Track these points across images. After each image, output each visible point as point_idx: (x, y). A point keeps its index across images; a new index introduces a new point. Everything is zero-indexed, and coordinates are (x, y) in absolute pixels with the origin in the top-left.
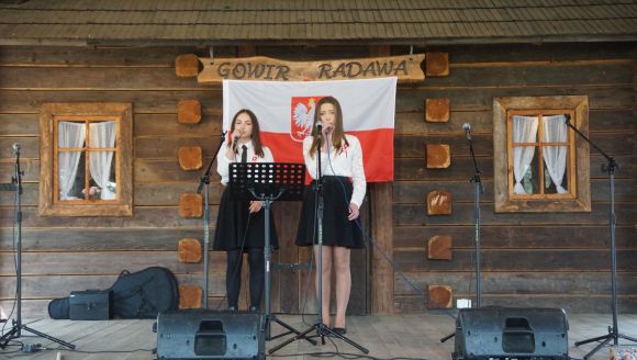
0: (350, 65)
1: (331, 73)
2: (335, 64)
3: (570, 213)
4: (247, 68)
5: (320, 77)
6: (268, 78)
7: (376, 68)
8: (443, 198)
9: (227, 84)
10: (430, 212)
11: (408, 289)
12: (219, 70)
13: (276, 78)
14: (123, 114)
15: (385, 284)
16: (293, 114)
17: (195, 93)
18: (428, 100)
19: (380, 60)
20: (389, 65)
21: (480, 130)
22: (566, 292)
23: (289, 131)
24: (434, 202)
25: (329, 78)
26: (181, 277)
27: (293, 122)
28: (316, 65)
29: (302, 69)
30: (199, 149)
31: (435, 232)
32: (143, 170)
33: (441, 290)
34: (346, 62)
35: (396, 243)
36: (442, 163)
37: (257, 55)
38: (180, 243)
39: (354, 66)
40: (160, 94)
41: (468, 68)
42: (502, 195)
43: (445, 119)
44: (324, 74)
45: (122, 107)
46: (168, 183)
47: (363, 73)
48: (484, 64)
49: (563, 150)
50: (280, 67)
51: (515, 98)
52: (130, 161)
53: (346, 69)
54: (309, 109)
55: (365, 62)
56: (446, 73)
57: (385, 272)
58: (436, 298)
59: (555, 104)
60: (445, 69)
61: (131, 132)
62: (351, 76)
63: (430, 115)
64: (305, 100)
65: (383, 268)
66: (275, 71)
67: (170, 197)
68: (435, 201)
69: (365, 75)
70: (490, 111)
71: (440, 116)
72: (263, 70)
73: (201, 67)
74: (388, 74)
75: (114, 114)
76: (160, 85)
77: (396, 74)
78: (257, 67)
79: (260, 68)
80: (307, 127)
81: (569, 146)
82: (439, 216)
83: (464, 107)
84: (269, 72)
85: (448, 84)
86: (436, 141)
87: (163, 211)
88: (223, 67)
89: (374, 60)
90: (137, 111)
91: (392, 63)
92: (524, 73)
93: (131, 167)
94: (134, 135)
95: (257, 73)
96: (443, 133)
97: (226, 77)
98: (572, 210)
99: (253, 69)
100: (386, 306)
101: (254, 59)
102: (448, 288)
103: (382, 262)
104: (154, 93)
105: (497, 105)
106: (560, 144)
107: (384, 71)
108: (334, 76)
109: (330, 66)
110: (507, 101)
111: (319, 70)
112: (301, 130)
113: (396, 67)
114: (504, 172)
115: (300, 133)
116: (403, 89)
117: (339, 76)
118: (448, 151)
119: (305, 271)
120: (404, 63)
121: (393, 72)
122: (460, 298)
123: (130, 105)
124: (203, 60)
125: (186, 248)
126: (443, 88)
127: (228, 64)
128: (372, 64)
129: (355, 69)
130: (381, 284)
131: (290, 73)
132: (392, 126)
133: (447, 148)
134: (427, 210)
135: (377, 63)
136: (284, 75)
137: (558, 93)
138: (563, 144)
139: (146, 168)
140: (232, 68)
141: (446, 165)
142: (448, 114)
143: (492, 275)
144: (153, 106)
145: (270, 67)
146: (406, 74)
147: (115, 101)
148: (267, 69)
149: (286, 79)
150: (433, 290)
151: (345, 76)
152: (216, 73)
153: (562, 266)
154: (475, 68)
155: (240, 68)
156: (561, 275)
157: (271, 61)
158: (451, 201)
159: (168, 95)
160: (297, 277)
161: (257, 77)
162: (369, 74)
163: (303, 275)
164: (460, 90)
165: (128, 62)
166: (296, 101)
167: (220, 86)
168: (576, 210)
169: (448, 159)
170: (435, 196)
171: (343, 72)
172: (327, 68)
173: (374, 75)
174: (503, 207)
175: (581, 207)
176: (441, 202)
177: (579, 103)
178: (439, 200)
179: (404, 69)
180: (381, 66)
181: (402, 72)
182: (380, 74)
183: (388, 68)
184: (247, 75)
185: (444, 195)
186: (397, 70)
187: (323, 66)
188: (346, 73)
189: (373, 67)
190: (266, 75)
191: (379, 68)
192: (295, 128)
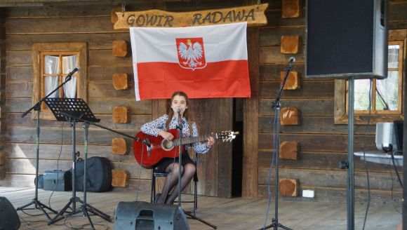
0: (214, 14)
1: (201, 20)
2: (204, 13)
4: (146, 18)
5: (194, 24)
6: (159, 25)
7: (232, 15)
8: (291, 113)
9: (132, 29)
10: (282, 123)
11: (268, 180)
12: (127, 20)
13: (165, 25)
14: (81, 50)
15: (251, 176)
16: (178, 50)
18: (282, 37)
19: (235, 9)
20: (242, 13)
23: (178, 62)
24: (285, 115)
25: (200, 24)
26: (116, 164)
27: (179, 56)
28: (191, 15)
29: (182, 18)
30: (126, 75)
32: (94, 89)
33: (288, 182)
34: (212, 11)
35: (260, 146)
36: (291, 85)
38: (113, 140)
39: (218, 14)
40: (104, 35)
42: (340, 111)
44: (195, 21)
45: (80, 46)
46: (109, 99)
47: (223, 20)
50: (167, 17)
52: (85, 83)
53: (212, 17)
54: (188, 46)
55: (225, 11)
56: (297, 15)
57: (252, 166)
58: (284, 189)
60: (295, 12)
61: (86, 63)
62: (214, 22)
63: (284, 49)
64: (185, 41)
65: (251, 164)
66: (164, 20)
67: (110, 108)
69: (224, 21)
71: (291, 49)
72: (156, 19)
74: (240, 20)
75: (75, 50)
76: (104, 29)
77: (246, 20)
78: (152, 17)
79: (154, 17)
80: (189, 59)
82: (288, 127)
84: (160, 20)
87: (106, 118)
88: (130, 18)
89: (231, 9)
90: (90, 48)
91: (244, 11)
93: (85, 87)
94: (88, 65)
95: (152, 22)
97: (132, 25)
99: (149, 19)
100: (252, 192)
101: (150, 12)
102: (294, 181)
103: (250, 159)
104: (101, 35)
107: (238, 18)
108: (204, 22)
109: (200, 15)
111: (193, 18)
112: (185, 61)
113: (246, 14)
114: (342, 93)
115: (185, 63)
116: (252, 30)
117: (207, 22)
118: (296, 77)
120: (252, 11)
121: (244, 19)
122: (305, 189)
123: (85, 44)
124: (118, 14)
125: (116, 144)
127: (134, 16)
128: (230, 13)
129: (218, 16)
130: (249, 176)
131: (173, 21)
132: (247, 59)
133: (295, 74)
134: (280, 121)
135: (234, 11)
136: (169, 23)
139: (95, 87)
140: (135, 18)
141: (294, 88)
142: (297, 48)
144: (99, 44)
145: (161, 17)
146: (253, 19)
147: (76, 42)
149: (171, 26)
150: (283, 182)
151: (210, 22)
152: (126, 23)
155: (141, 18)
156: (387, 176)
157: (161, 13)
158: (299, 114)
159: (109, 36)
161: (152, 25)
162: (227, 20)
165: (85, 13)
166: (179, 41)
167: (129, 30)
169: (296, 83)
170: (286, 110)
171: (209, 19)
172: (199, 16)
173: (231, 21)
174: (340, 120)
176: (290, 115)
178: (288, 114)
179: (253, 16)
180: (236, 14)
181: (251, 18)
182: (235, 20)
183: (241, 16)
184: (145, 23)
185: (292, 110)
186: (247, 17)
187: (196, 15)
188: (212, 20)
189: (230, 15)
190: (157, 23)
191: (234, 15)
192: (181, 60)
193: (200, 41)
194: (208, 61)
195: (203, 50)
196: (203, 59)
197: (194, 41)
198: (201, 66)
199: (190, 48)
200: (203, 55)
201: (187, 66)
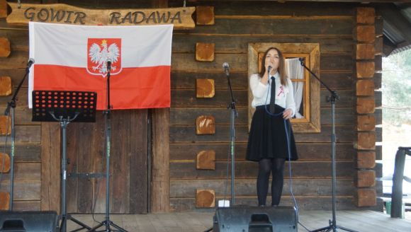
0: (135, 14)
1: (120, 20)
2: (124, 12)
3: (305, 133)
4: (50, 12)
5: (111, 22)
6: (68, 22)
7: (156, 17)
8: (209, 121)
9: (33, 26)
10: (198, 132)
11: (180, 192)
12: (25, 14)
13: (75, 22)
15: (162, 189)
16: (89, 52)
17: (5, 32)
18: (197, 44)
19: (160, 10)
20: (167, 15)
21: (237, 68)
22: (302, 195)
23: (85, 65)
24: (202, 124)
25: (118, 23)
27: (89, 59)
28: (108, 13)
29: (96, 16)
30: (9, 79)
31: (201, 147)
33: (206, 193)
34: (133, 11)
35: (171, 157)
36: (208, 93)
37: (59, 2)
39: (139, 14)
41: (230, 19)
43: (211, 59)
44: (114, 20)
47: (146, 20)
48: (241, 17)
49: (301, 85)
50: (78, 13)
51: (265, 44)
53: (133, 17)
54: (102, 48)
55: (148, 12)
56: (212, 23)
57: (163, 179)
58: (202, 200)
59: (295, 50)
60: (211, 20)
62: (137, 23)
63: (199, 56)
64: (99, 41)
65: (161, 176)
66: (74, 17)
68: (204, 123)
69: (147, 22)
70: (245, 54)
71: (207, 57)
72: (64, 15)
73: (9, 10)
74: (166, 22)
77: (172, 22)
78: (58, 12)
79: (61, 13)
80: (100, 63)
81: (305, 83)
82: (206, 135)
83: (226, 50)
84: (69, 17)
85: (214, 32)
86: (204, 76)
88: (29, 11)
89: (155, 10)
91: (169, 13)
92: (272, 24)
95: (58, 17)
96: (210, 70)
97: (32, 19)
98: (306, 131)
99: (55, 14)
100: (163, 206)
101: (56, 6)
102: (212, 192)
103: (160, 171)
105: (251, 49)
106: (298, 80)
107: (162, 19)
108: (123, 22)
109: (119, 14)
110: (259, 46)
111: (110, 17)
112: (96, 65)
113: (172, 16)
115: (95, 68)
116: (179, 35)
117: (127, 22)
118: (213, 85)
119: (98, 179)
120: (178, 13)
121: (170, 21)
122: (221, 199)
124: (11, 4)
126: (209, 35)
127: (34, 8)
128: (153, 14)
129: (140, 17)
130: (160, 189)
131: (86, 19)
132: (170, 65)
133: (212, 82)
134: (196, 130)
135: (157, 12)
136: (81, 20)
137: (297, 41)
138: (300, 80)
140: (36, 12)
141: (211, 96)
142: (213, 55)
143: (246, 181)
145: (70, 12)
146: (180, 22)
148: (67, 15)
149: (83, 24)
150: (200, 193)
151: (131, 22)
152: (24, 16)
153: (299, 174)
154: (234, 20)
155: (43, 12)
156: (298, 181)
157: (70, 8)
158: (215, 123)
160: (91, 183)
161: (59, 21)
162: (151, 21)
163: (96, 182)
164: (222, 37)
166: (91, 42)
167: (27, 27)
168: (309, 131)
169: (213, 91)
170: (203, 119)
171: (130, 19)
172: (117, 15)
173: (155, 22)
175: (313, 129)
176: (207, 124)
177: (313, 49)
178: (205, 123)
179: (179, 19)
180: (161, 15)
181: (177, 21)
182: (159, 22)
183: (166, 18)
184: (50, 19)
185: (210, 119)
186: (173, 19)
187: (114, 13)
188: (133, 20)
189: (154, 16)
190: (66, 20)
191: (159, 16)
192: (91, 64)
193: (118, 42)
194: (124, 65)
195: (120, 53)
196: (118, 64)
197: (110, 42)
198: (115, 72)
199: (105, 50)
200: (119, 59)
201: (97, 71)
